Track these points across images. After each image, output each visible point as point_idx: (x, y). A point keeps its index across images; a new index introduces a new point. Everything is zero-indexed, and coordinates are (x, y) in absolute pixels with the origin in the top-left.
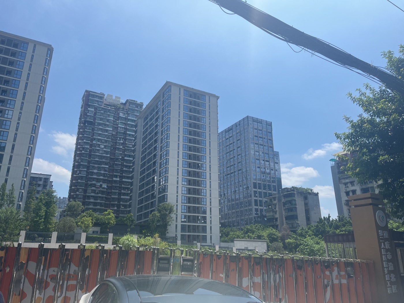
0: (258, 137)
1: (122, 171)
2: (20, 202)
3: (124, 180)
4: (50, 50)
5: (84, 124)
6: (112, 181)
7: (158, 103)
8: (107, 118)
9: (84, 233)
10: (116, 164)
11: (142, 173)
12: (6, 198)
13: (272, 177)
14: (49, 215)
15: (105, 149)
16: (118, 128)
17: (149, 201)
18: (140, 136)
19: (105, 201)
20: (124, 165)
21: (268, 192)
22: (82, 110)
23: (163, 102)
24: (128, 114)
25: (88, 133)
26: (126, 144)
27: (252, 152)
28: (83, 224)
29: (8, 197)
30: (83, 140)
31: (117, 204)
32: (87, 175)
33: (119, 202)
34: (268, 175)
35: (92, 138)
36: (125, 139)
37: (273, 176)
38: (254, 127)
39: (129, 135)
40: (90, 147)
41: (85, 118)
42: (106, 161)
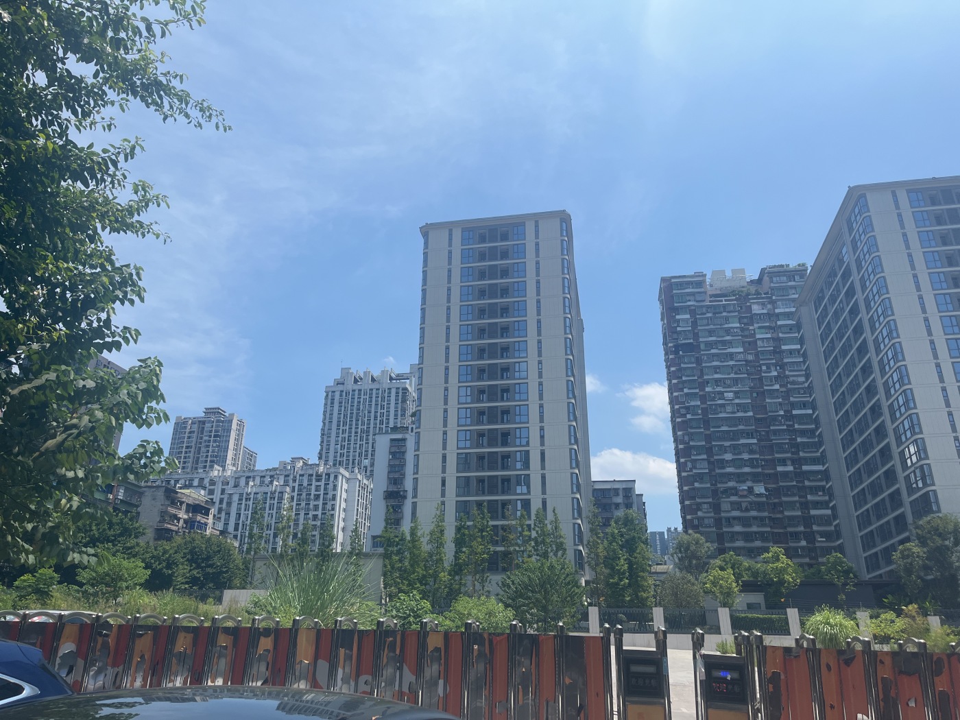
1: (797, 447)
2: (579, 545)
3: (805, 468)
5: (676, 352)
6: (776, 474)
7: (841, 252)
8: (724, 326)
9: (724, 609)
10: (775, 432)
11: (847, 441)
15: (737, 401)
16: (755, 342)
17: (887, 514)
18: (815, 348)
19: (771, 527)
20: (795, 430)
22: (664, 324)
23: (854, 243)
24: (773, 303)
25: (688, 372)
26: (788, 377)
29: (552, 536)
30: (682, 390)
31: (804, 533)
32: (711, 470)
33: (808, 525)
35: (700, 380)
36: (783, 366)
39: (791, 354)
40: (701, 403)
41: (674, 339)
42: (748, 428)
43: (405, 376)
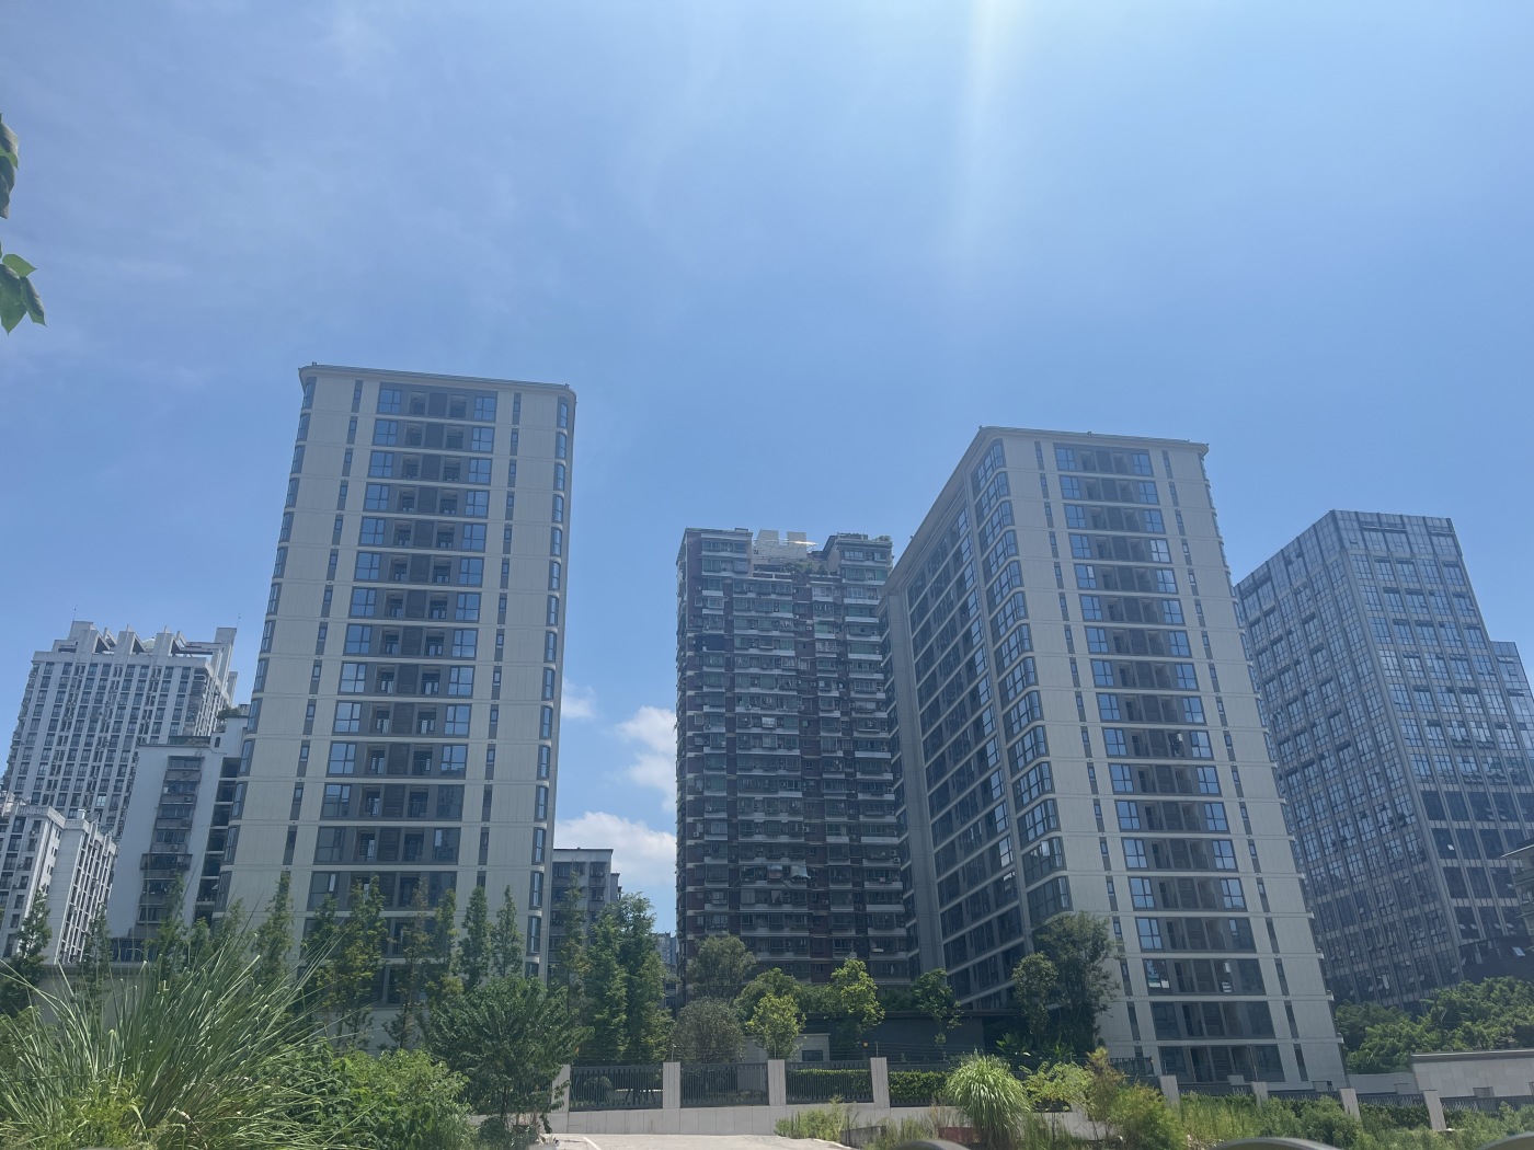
0: (1398, 592)
1: (855, 806)
2: (534, 955)
3: (865, 840)
4: (565, 401)
5: (697, 648)
6: (824, 848)
8: (771, 615)
9: (775, 1062)
10: (829, 783)
11: (939, 800)
12: (489, 946)
13: (1509, 759)
14: (641, 995)
15: (780, 731)
16: (813, 644)
17: (989, 911)
18: (905, 659)
19: (811, 931)
20: (857, 782)
21: (1504, 826)
22: (683, 601)
23: (979, 509)
24: (842, 588)
25: (713, 680)
26: (853, 700)
27: (1388, 660)
28: (763, 1024)
29: (498, 937)
30: (700, 707)
31: (855, 940)
32: (732, 838)
33: (861, 929)
34: (1488, 752)
35: (729, 695)
36: (847, 684)
37: (1512, 755)
38: (1373, 553)
39: (860, 666)
40: (728, 731)
41: (697, 627)
42: (792, 773)
43: (205, 649)
